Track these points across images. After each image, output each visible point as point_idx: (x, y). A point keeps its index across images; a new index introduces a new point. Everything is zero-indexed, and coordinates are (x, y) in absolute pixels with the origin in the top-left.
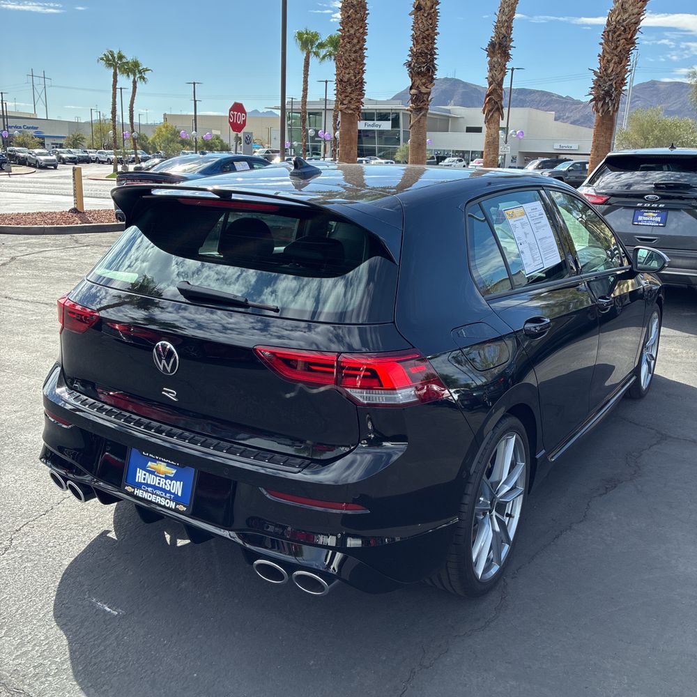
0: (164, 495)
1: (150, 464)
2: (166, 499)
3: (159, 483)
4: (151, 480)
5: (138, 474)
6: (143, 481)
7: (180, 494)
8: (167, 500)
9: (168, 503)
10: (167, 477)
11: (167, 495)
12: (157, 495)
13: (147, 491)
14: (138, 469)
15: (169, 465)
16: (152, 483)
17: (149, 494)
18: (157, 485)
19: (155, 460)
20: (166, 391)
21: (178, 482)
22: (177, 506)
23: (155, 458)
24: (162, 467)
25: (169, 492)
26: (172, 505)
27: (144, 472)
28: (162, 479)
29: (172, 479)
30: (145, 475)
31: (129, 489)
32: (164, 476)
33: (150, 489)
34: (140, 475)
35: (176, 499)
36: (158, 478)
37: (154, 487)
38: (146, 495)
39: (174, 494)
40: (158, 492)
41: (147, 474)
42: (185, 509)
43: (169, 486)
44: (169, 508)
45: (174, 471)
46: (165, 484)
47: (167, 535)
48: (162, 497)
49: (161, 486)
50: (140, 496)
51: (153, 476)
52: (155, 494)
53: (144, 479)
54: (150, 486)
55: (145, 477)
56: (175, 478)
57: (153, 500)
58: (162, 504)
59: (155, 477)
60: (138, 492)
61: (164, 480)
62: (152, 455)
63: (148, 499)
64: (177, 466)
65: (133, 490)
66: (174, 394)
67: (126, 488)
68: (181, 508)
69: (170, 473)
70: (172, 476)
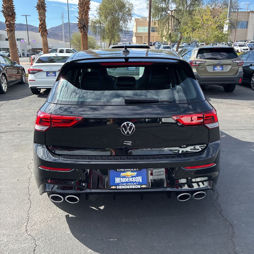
0: (133, 184)
1: (122, 174)
3: (129, 180)
4: (123, 180)
5: (116, 180)
6: (119, 182)
7: (141, 181)
8: (136, 186)
9: (136, 187)
10: (132, 177)
11: (134, 183)
12: (129, 185)
13: (123, 185)
14: (116, 178)
15: (132, 171)
16: (125, 181)
17: (125, 186)
18: (128, 181)
19: (124, 172)
20: (125, 143)
21: (139, 177)
22: (142, 186)
24: (129, 173)
25: (135, 182)
26: (139, 187)
27: (119, 178)
28: (130, 178)
29: (135, 177)
31: (114, 187)
32: (131, 177)
33: (124, 184)
34: (117, 180)
35: (139, 184)
36: (128, 178)
37: (127, 182)
38: (123, 187)
39: (138, 182)
40: (129, 184)
41: (121, 178)
42: (146, 186)
43: (135, 180)
44: (138, 189)
45: (136, 173)
46: (132, 179)
47: (92, 207)
48: (132, 185)
49: (130, 181)
50: (120, 188)
51: (125, 178)
52: (128, 185)
53: (120, 181)
54: (124, 183)
55: (120, 180)
56: (137, 176)
57: (128, 188)
58: (133, 188)
59: (126, 178)
60: (119, 187)
61: (132, 178)
62: (122, 170)
63: (125, 188)
64: (137, 170)
65: (116, 187)
66: (130, 142)
67: (111, 187)
68: (144, 186)
69: (134, 175)
70: (135, 175)
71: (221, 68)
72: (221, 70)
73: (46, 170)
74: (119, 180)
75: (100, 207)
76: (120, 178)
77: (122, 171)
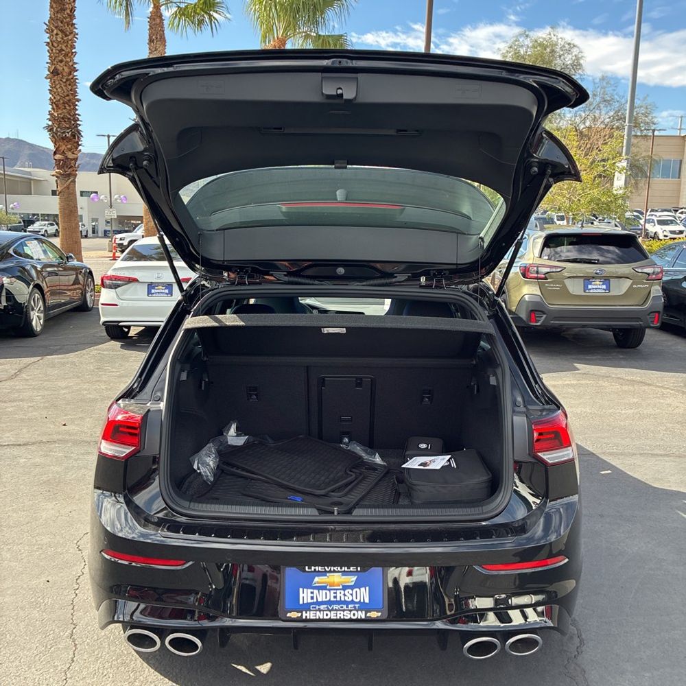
0: (345, 607)
1: (317, 579)
2: (350, 611)
3: (335, 597)
4: (321, 596)
5: (301, 595)
6: (310, 601)
7: (367, 600)
8: (353, 612)
9: (354, 615)
10: (345, 588)
11: (350, 606)
12: (336, 610)
13: (320, 610)
14: (301, 590)
15: (344, 573)
16: (324, 599)
17: (325, 613)
18: (332, 599)
19: (324, 573)
21: (363, 589)
22: (368, 615)
23: (326, 571)
24: (336, 578)
25: (352, 602)
26: (362, 615)
27: (310, 591)
28: (338, 592)
29: (352, 588)
30: (312, 593)
31: (294, 615)
32: (341, 587)
33: (322, 607)
34: (305, 595)
35: (363, 607)
36: (332, 592)
37: (330, 603)
38: (320, 615)
39: (359, 602)
40: (335, 607)
41: (316, 592)
42: (379, 614)
43: (350, 597)
44: (357, 621)
45: (354, 578)
46: (345, 595)
48: (344, 611)
49: (338, 599)
50: (312, 618)
51: (324, 592)
52: (333, 610)
53: (312, 598)
54: (323, 603)
55: (312, 595)
56: (358, 585)
57: (332, 617)
58: (346, 618)
59: (328, 592)
60: (308, 615)
61: (342, 592)
62: (319, 568)
63: (325, 617)
64: (357, 571)
65: (300, 615)
67: (288, 615)
68: (374, 615)
69: (348, 582)
70: (353, 584)
71: (604, 287)
72: (604, 289)
73: (120, 561)
74: (310, 595)
75: (258, 668)
76: (312, 591)
77: (319, 571)
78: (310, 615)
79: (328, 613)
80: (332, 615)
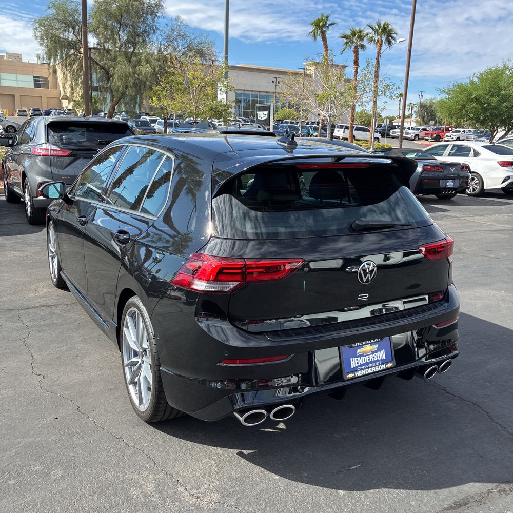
1: (358, 351)
4: (362, 360)
5: (352, 362)
6: (357, 365)
7: (384, 358)
8: (380, 366)
9: (380, 368)
10: (373, 353)
12: (370, 367)
13: (363, 370)
14: (351, 359)
15: (372, 344)
18: (368, 361)
20: (361, 297)
21: (382, 351)
22: (387, 366)
23: (363, 345)
24: (368, 348)
25: (378, 360)
26: (383, 367)
27: (356, 359)
28: (370, 356)
29: (376, 352)
30: (357, 360)
31: (351, 376)
33: (363, 367)
34: (354, 362)
35: (384, 362)
36: (367, 357)
37: (367, 364)
38: (364, 372)
39: (381, 360)
40: (370, 365)
41: (359, 358)
42: (392, 364)
43: (376, 357)
44: (383, 371)
45: (377, 346)
46: (373, 357)
47: (266, 430)
48: (375, 366)
49: (371, 360)
50: (360, 375)
51: (363, 357)
52: (369, 368)
53: (358, 363)
54: (363, 365)
56: (379, 350)
57: (370, 372)
58: (377, 370)
60: (358, 374)
61: (372, 355)
62: (360, 344)
63: (367, 373)
64: (378, 341)
65: (353, 375)
66: (366, 296)
67: (348, 376)
68: (390, 365)
69: (374, 349)
70: (376, 349)
77: (360, 346)
78: (359, 374)
79: (368, 370)
80: (370, 371)
